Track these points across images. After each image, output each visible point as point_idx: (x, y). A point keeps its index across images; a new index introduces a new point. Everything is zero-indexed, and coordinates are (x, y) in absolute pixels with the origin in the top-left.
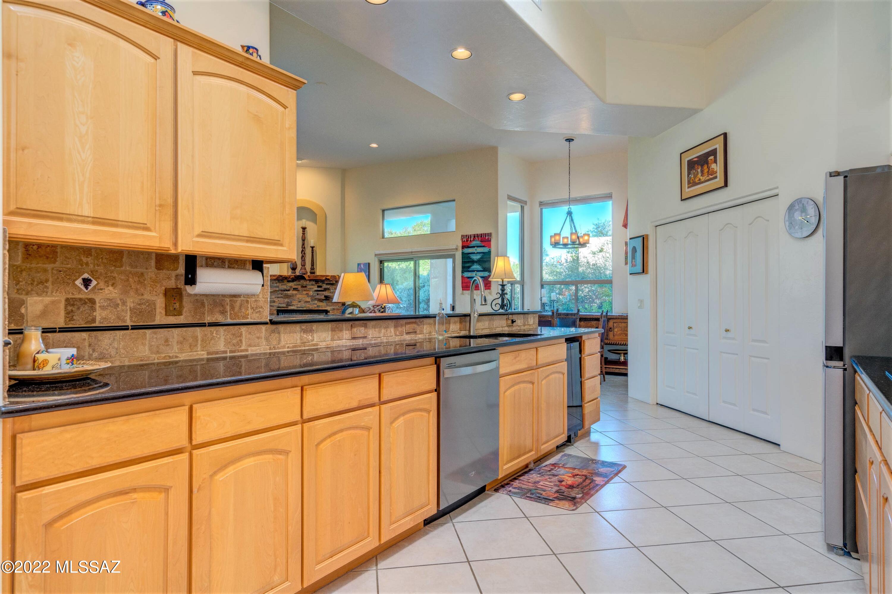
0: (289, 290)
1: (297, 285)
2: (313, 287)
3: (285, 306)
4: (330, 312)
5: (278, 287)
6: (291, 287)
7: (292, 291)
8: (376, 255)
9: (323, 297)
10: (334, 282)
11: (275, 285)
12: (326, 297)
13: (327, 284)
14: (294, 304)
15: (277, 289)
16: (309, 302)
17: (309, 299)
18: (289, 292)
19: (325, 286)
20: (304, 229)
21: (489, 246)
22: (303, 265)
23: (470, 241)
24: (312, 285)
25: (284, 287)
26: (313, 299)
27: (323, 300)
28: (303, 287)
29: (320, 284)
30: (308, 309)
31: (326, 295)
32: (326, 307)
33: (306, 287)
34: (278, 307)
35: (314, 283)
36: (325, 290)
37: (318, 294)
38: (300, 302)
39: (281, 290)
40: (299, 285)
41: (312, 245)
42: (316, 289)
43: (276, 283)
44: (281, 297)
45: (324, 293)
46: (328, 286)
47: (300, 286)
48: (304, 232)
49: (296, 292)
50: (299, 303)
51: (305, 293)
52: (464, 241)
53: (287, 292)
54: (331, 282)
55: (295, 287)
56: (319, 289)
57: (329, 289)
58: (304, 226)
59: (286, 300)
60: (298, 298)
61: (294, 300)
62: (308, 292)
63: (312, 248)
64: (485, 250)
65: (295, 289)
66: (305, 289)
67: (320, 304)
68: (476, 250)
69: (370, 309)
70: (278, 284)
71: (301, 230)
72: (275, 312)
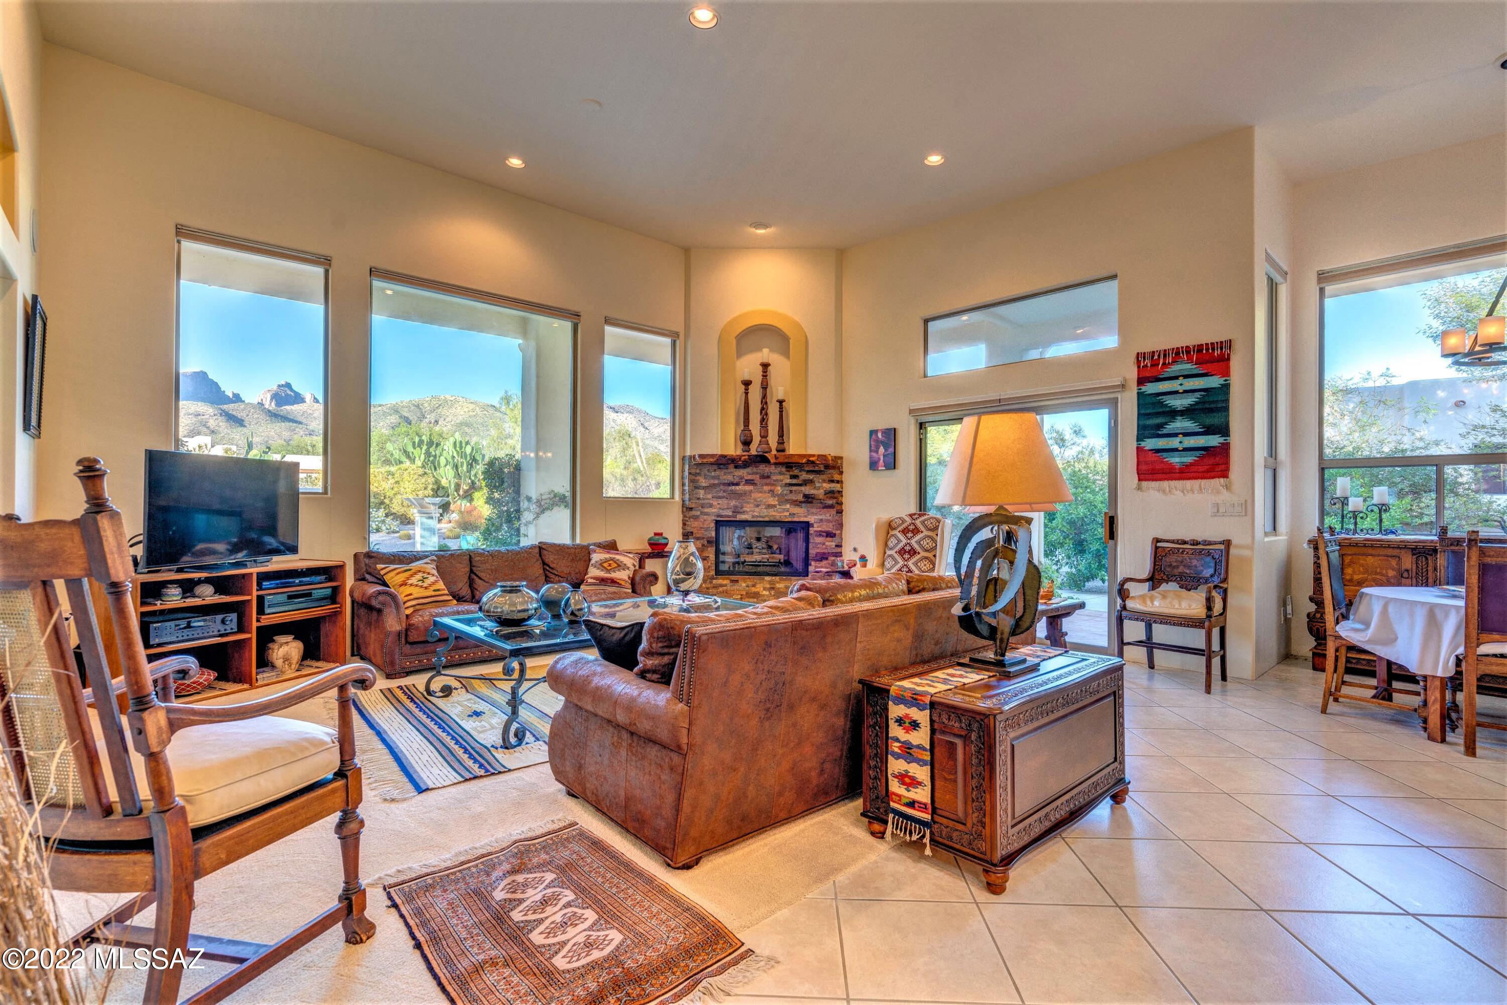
0: (737, 484)
1: (753, 473)
2: (781, 477)
3: (730, 514)
4: (815, 525)
5: (718, 477)
6: (742, 478)
7: (744, 485)
8: (911, 411)
9: (800, 497)
10: (822, 469)
11: (713, 474)
12: (806, 496)
13: (808, 472)
14: (748, 510)
15: (716, 482)
16: (775, 506)
17: (773, 501)
18: (737, 488)
19: (804, 476)
20: (765, 366)
21: (1226, 373)
22: (764, 436)
23: (1164, 364)
24: (781, 473)
25: (729, 478)
26: (783, 500)
27: (801, 502)
28: (763, 477)
29: (796, 472)
30: (772, 519)
31: (807, 493)
32: (806, 517)
33: (768, 477)
34: (719, 516)
35: (784, 469)
36: (806, 483)
37: (791, 492)
38: (758, 506)
39: (724, 484)
40: (757, 473)
41: (780, 397)
42: (788, 481)
43: (715, 471)
44: (723, 497)
45: (803, 488)
46: (811, 477)
47: (758, 476)
48: (766, 372)
49: (751, 488)
50: (757, 509)
51: (766, 488)
52: (1146, 366)
53: (733, 487)
54: (817, 468)
55: (750, 477)
56: (794, 481)
57: (811, 482)
58: (765, 361)
59: (733, 503)
60: (755, 500)
61: (747, 503)
62: (772, 488)
63: (781, 402)
64: (1214, 382)
65: (749, 482)
66: (767, 481)
67: (796, 510)
68: (1181, 385)
69: (903, 521)
70: (717, 473)
71: (761, 368)
72: (713, 525)
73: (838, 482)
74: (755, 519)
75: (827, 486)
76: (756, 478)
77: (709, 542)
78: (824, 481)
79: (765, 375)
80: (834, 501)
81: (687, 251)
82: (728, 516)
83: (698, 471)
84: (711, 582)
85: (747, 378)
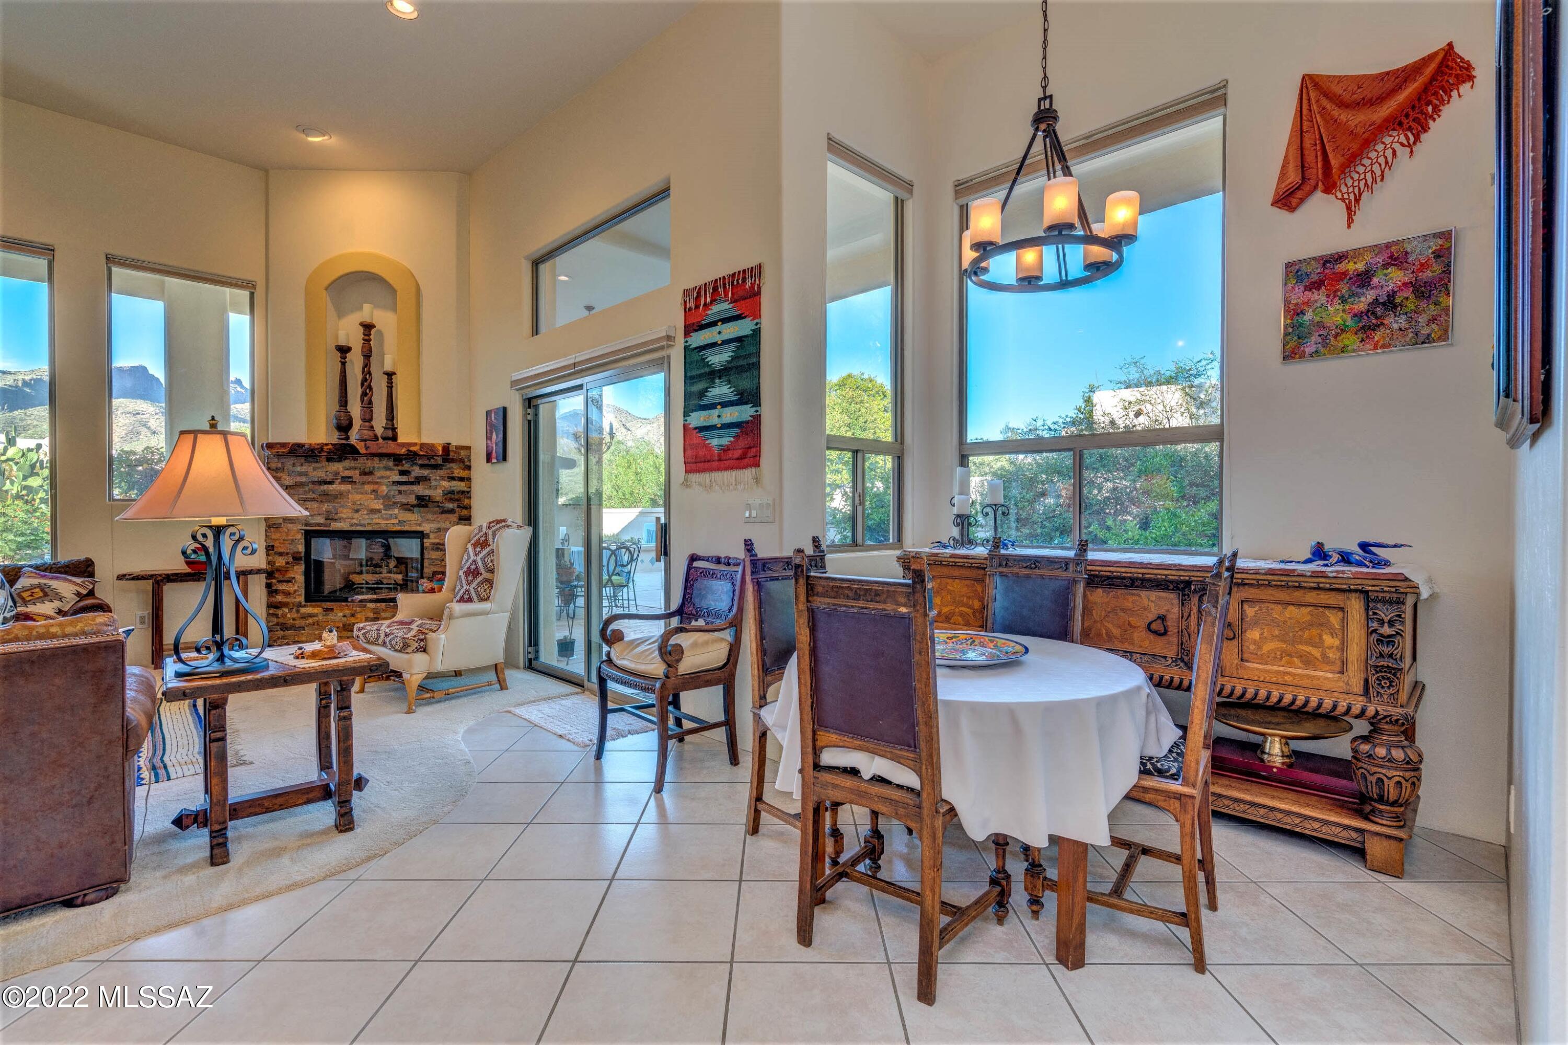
0: (330, 483)
1: (350, 469)
2: (388, 473)
3: (324, 521)
4: (432, 536)
5: (305, 474)
6: (337, 474)
7: (340, 484)
8: (514, 383)
9: (412, 500)
10: (440, 462)
11: (299, 469)
12: (419, 498)
13: (422, 466)
14: (344, 516)
15: (304, 479)
16: (379, 511)
17: (377, 505)
18: (331, 487)
19: (417, 471)
20: (368, 327)
21: (756, 313)
22: (368, 418)
23: (705, 305)
24: (387, 468)
25: (320, 474)
26: (389, 503)
27: (413, 506)
28: (364, 473)
29: (406, 466)
30: (376, 528)
31: (421, 493)
32: (420, 525)
33: (371, 473)
34: (307, 524)
35: (391, 464)
36: (418, 480)
37: (400, 492)
38: (357, 511)
39: (314, 483)
40: (355, 468)
41: (388, 367)
42: (396, 478)
43: (302, 465)
44: (313, 500)
45: (415, 488)
46: (425, 472)
47: (357, 472)
48: (369, 336)
49: (349, 487)
50: (356, 516)
51: (368, 488)
52: (690, 309)
53: (325, 487)
54: (432, 462)
55: (347, 473)
56: (404, 479)
57: (426, 479)
58: (367, 320)
59: (325, 507)
60: (354, 502)
61: (343, 506)
62: (376, 487)
63: (390, 375)
64: (742, 328)
65: (347, 480)
66: (370, 478)
67: (408, 516)
68: (720, 333)
70: (304, 468)
71: (361, 329)
72: (300, 537)
73: (461, 479)
74: (354, 528)
75: (446, 484)
76: (355, 474)
77: (295, 558)
78: (442, 478)
79: (367, 340)
80: (455, 504)
81: (266, 171)
82: (319, 525)
83: (280, 465)
84: (298, 612)
85: (342, 342)
